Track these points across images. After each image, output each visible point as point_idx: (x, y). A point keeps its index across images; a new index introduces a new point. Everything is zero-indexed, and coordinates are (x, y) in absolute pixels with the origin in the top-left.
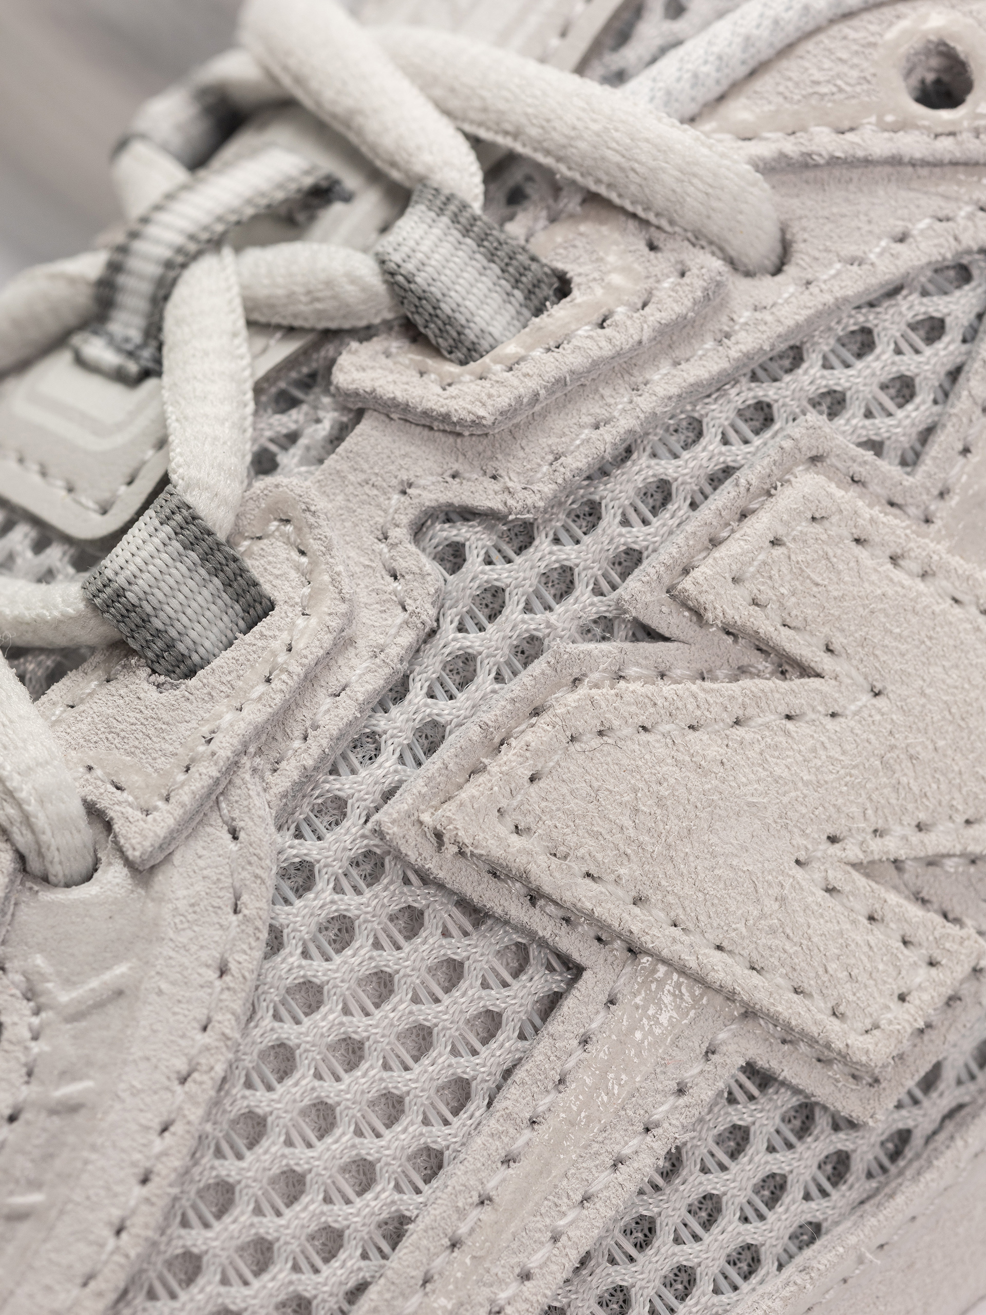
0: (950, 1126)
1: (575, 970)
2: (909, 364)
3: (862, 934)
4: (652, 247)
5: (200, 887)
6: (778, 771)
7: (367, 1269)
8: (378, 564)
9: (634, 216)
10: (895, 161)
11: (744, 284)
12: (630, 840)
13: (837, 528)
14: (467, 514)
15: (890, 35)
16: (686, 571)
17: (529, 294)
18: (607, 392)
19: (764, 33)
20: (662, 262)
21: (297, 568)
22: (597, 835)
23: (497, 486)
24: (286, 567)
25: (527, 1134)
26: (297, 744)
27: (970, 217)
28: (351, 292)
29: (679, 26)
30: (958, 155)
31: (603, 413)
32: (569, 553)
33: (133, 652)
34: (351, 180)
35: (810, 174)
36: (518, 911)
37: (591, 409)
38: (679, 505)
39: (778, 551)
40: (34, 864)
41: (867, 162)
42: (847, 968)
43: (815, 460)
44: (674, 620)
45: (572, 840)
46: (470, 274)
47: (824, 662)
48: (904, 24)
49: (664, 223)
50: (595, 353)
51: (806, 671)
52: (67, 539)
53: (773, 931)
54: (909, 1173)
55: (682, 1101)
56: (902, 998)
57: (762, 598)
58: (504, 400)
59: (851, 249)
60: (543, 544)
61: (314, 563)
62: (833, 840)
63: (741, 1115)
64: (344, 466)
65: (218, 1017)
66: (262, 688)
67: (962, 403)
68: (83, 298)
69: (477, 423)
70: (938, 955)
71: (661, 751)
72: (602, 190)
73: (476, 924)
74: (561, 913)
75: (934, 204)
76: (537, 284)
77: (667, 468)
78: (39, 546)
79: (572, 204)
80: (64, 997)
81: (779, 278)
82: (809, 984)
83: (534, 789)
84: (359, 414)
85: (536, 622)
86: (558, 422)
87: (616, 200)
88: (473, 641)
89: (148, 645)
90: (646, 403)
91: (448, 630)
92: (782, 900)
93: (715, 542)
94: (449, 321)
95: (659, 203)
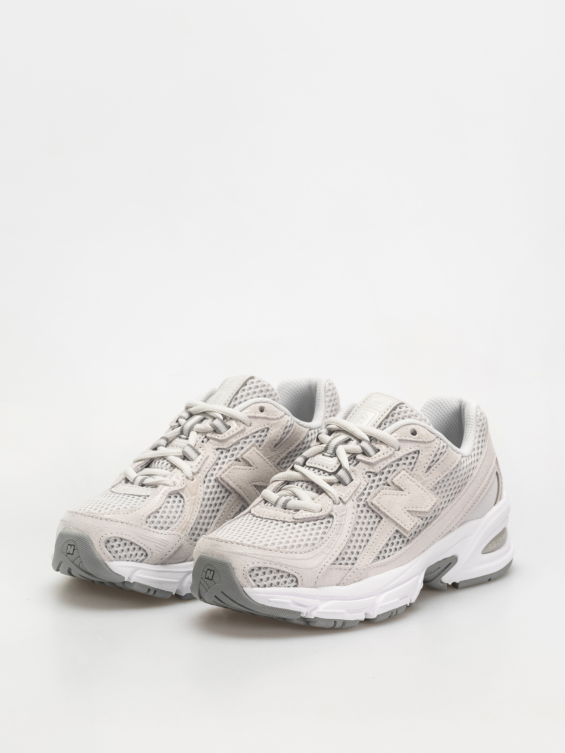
0: (412, 539)
1: (381, 518)
2: (411, 461)
3: (407, 517)
4: (387, 447)
5: (351, 505)
6: (401, 500)
7: (366, 544)
8: (362, 476)
9: (384, 443)
10: (410, 440)
11: (396, 451)
12: (388, 505)
13: (406, 476)
14: (371, 472)
15: (409, 428)
16: (393, 479)
17: (375, 451)
18: (384, 461)
19: (397, 426)
20: (389, 449)
21: (355, 476)
22: (385, 504)
23: (374, 470)
24: (354, 476)
25: (379, 533)
26: (357, 493)
27: (417, 447)
28: (358, 449)
29: (386, 426)
30: (416, 440)
31: (384, 463)
32: (381, 477)
33: (341, 483)
34: (353, 439)
35: (402, 441)
36: (378, 512)
37: (383, 462)
38: (391, 473)
39: (401, 478)
40: (335, 502)
41: (408, 440)
42: (406, 521)
43: (404, 469)
44: (391, 484)
45: (383, 505)
46: (370, 448)
47: (405, 490)
48: (410, 427)
49: (389, 445)
50: (384, 457)
51: (402, 490)
52: (328, 472)
53: (400, 516)
54: (409, 543)
55: (391, 532)
56: (410, 525)
57: (400, 483)
58: (375, 461)
59: (406, 449)
60: (378, 475)
61: (357, 476)
62: (405, 508)
63: (395, 535)
64: (358, 467)
65: (353, 518)
66: (354, 487)
67: (416, 466)
68: (323, 449)
69: (372, 463)
70: (414, 521)
71: (391, 497)
72: (383, 441)
73: (373, 512)
74: (381, 512)
75: (413, 445)
76: (376, 450)
77: (390, 469)
78: (324, 473)
79: (378, 442)
80: (340, 514)
81: (399, 451)
82: (403, 522)
83: (380, 499)
84: (359, 462)
85: (378, 483)
86: (380, 464)
87: (384, 442)
88: (372, 485)
89: (342, 482)
90: (388, 462)
91: (370, 483)
92: (401, 513)
93: (395, 477)
94: (368, 453)
95: (389, 442)
